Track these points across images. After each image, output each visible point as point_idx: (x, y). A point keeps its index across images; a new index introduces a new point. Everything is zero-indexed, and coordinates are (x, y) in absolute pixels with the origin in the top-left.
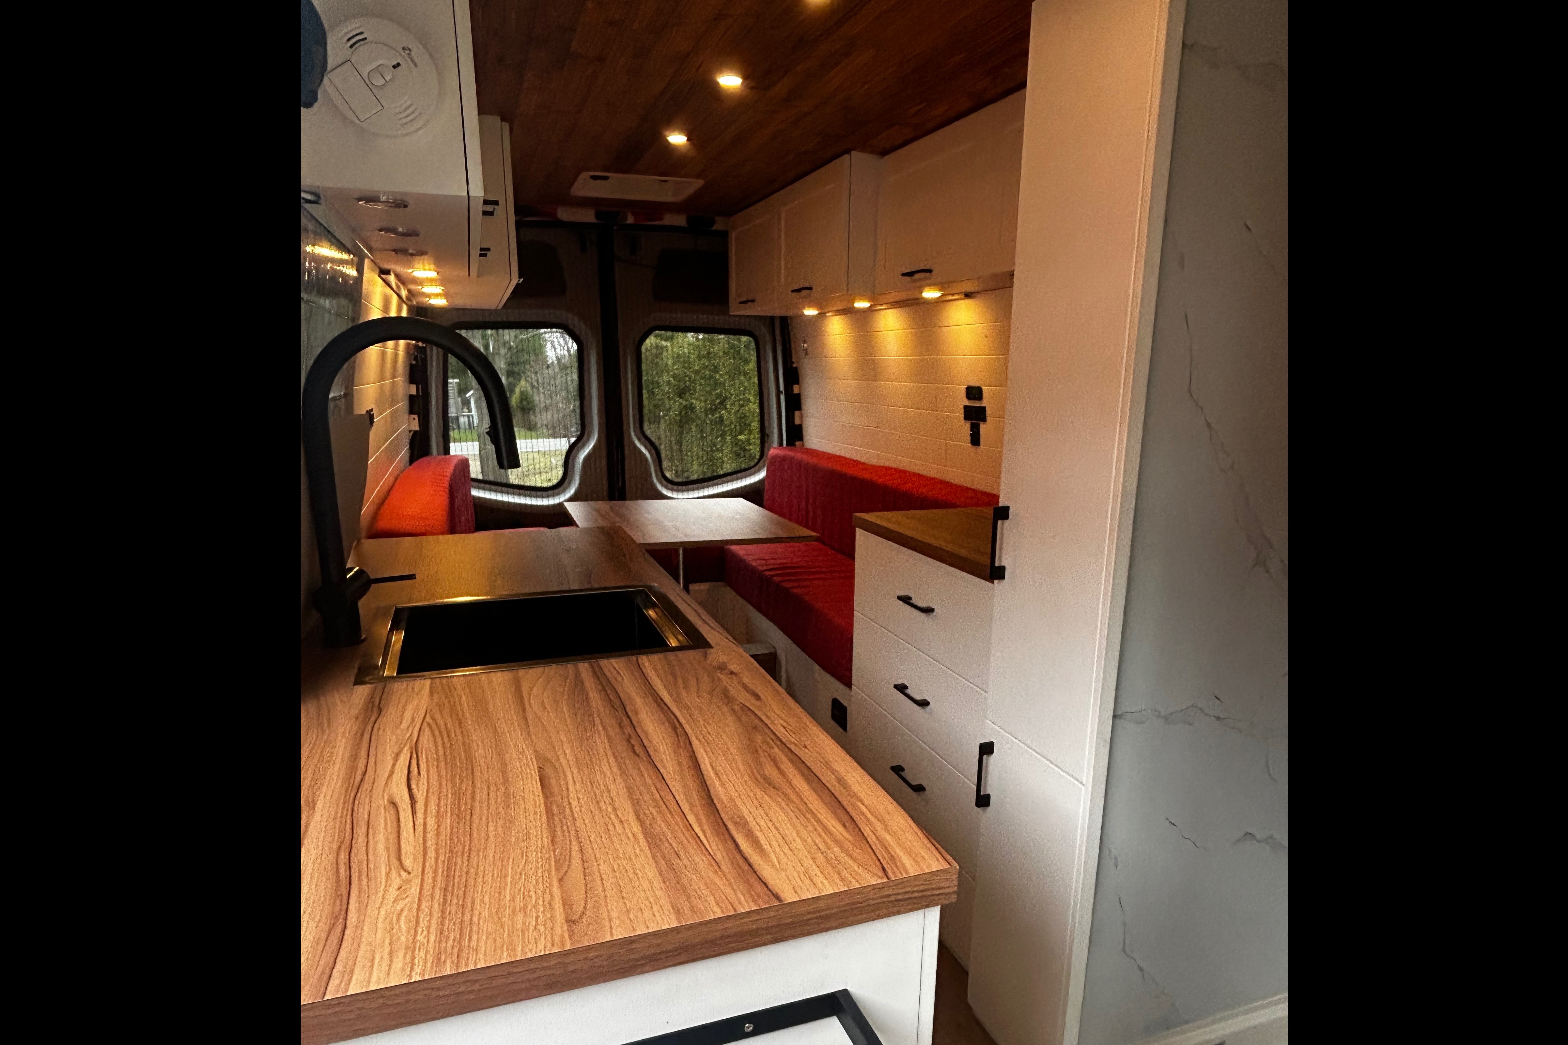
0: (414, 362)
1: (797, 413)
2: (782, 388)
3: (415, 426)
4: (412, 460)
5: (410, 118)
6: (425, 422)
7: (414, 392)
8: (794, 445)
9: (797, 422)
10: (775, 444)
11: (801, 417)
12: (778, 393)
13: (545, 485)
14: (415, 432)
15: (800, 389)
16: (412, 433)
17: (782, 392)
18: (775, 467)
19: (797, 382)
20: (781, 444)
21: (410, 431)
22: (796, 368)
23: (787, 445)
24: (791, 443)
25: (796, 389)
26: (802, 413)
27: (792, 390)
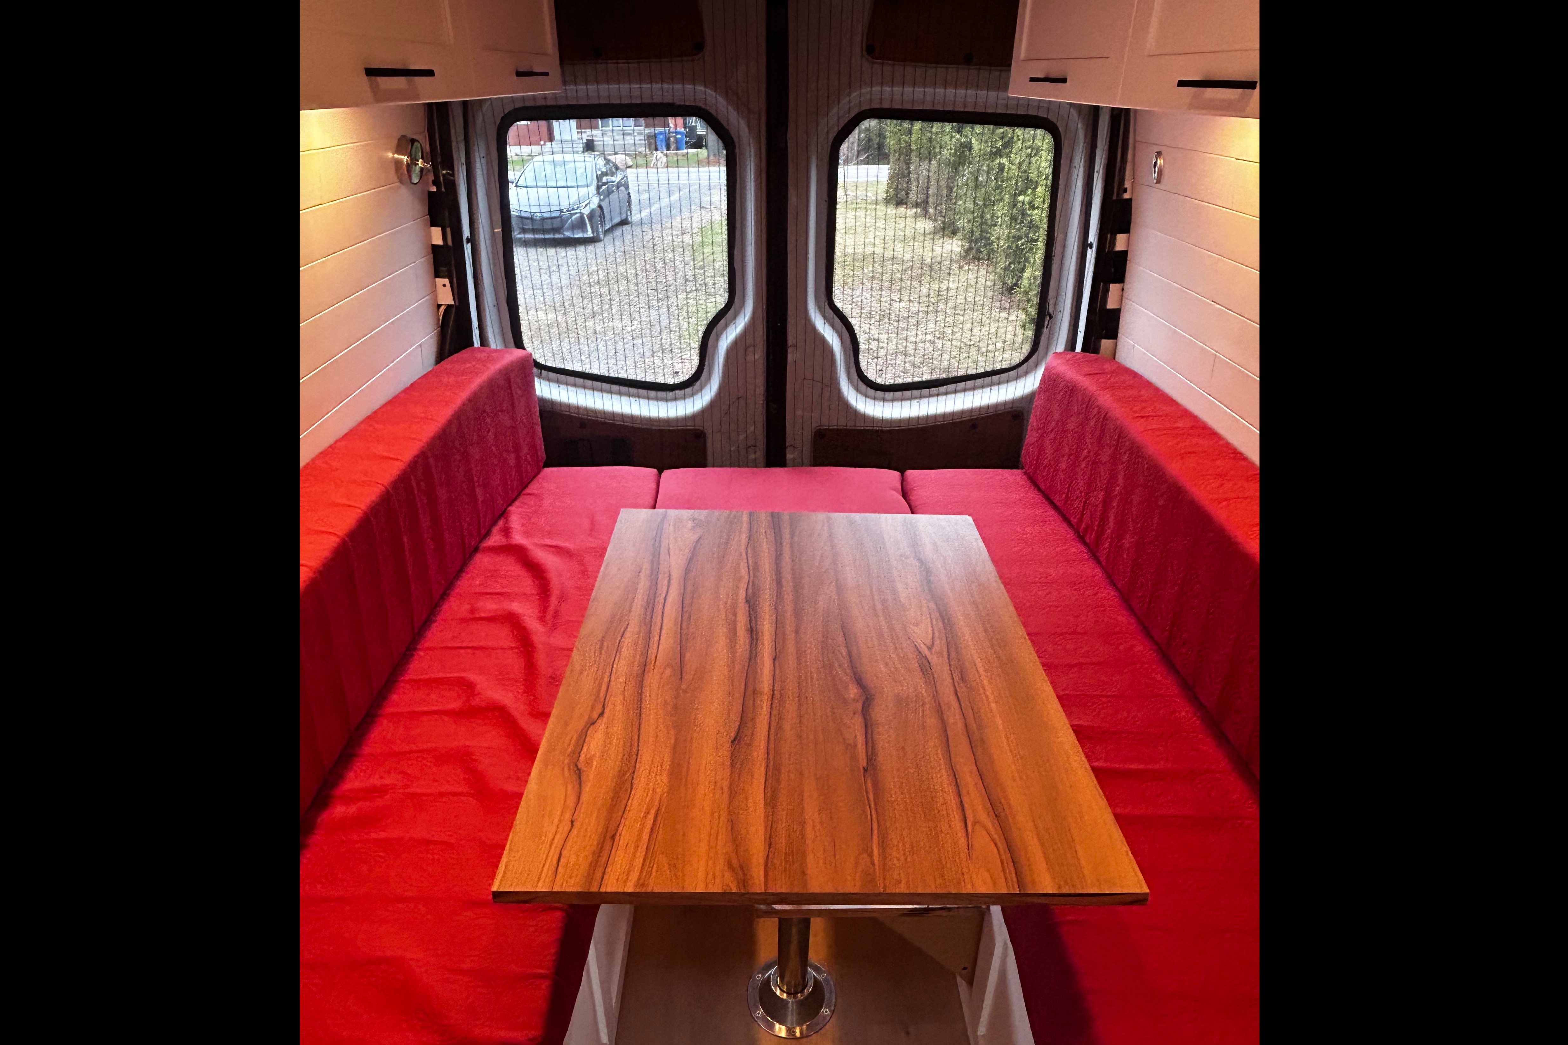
0: (434, 189)
1: (1114, 288)
2: (1093, 237)
3: (446, 297)
7: (438, 240)
10: (1062, 343)
11: (1122, 298)
12: (1084, 245)
15: (1129, 242)
16: (442, 309)
17: (1091, 245)
18: (1055, 375)
21: (439, 307)
22: (1130, 201)
23: (1085, 350)
24: (1090, 346)
25: (1121, 242)
26: (1123, 290)
27: (1113, 243)
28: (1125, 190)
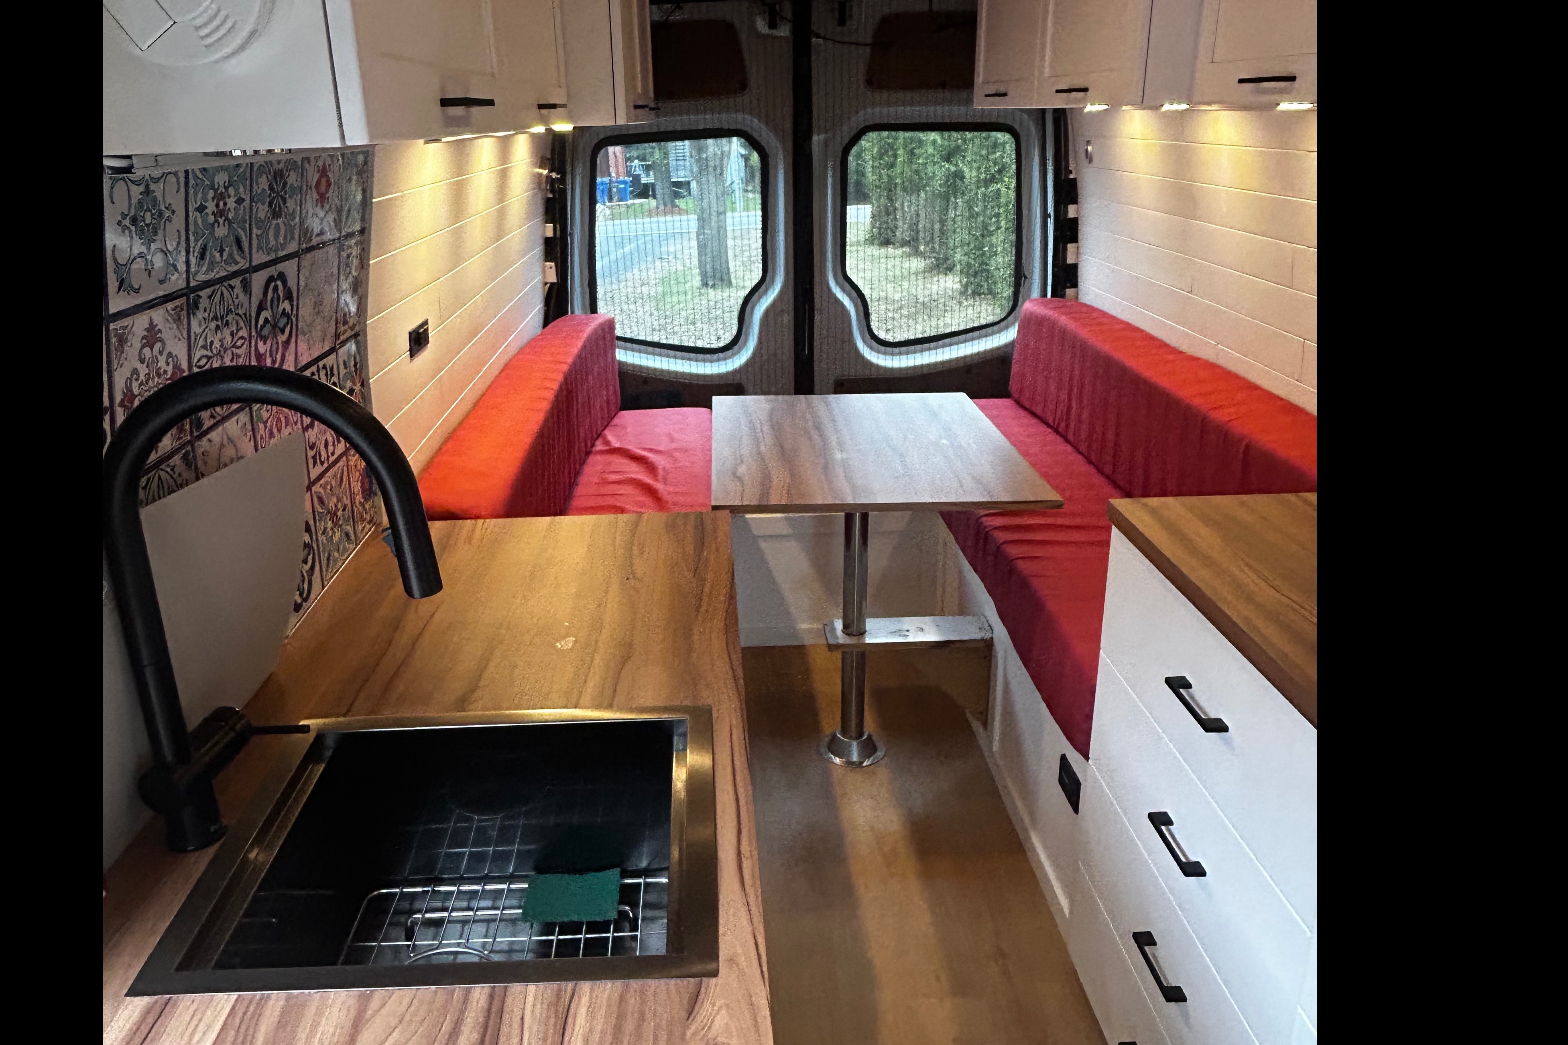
0: (551, 196)
1: (1071, 247)
2: (1050, 209)
3: (552, 278)
4: (547, 321)
5: (223, 31)
6: (563, 272)
7: (550, 234)
8: (1063, 296)
9: (1070, 260)
10: (1036, 293)
11: (1078, 254)
12: (1045, 216)
13: (715, 345)
14: (552, 284)
15: (1078, 211)
16: (548, 285)
17: (1049, 216)
18: (1031, 325)
19: (1075, 202)
20: (1044, 294)
21: (546, 284)
22: (1075, 180)
23: (1052, 296)
24: (1058, 292)
25: (1072, 211)
26: (1078, 248)
27: (1066, 212)
28: (1071, 172)
